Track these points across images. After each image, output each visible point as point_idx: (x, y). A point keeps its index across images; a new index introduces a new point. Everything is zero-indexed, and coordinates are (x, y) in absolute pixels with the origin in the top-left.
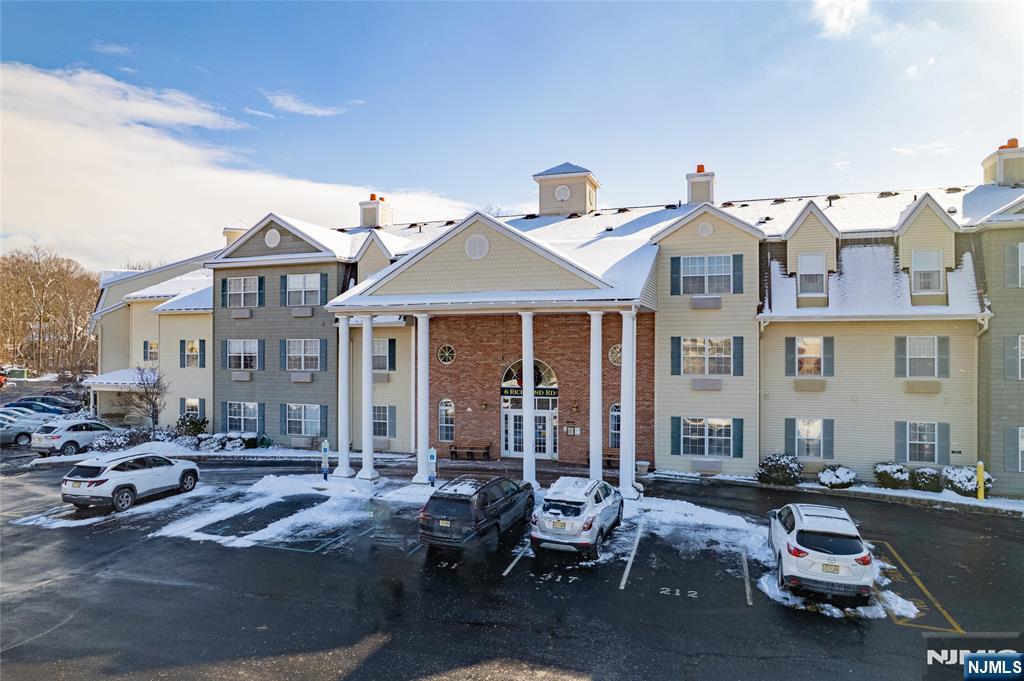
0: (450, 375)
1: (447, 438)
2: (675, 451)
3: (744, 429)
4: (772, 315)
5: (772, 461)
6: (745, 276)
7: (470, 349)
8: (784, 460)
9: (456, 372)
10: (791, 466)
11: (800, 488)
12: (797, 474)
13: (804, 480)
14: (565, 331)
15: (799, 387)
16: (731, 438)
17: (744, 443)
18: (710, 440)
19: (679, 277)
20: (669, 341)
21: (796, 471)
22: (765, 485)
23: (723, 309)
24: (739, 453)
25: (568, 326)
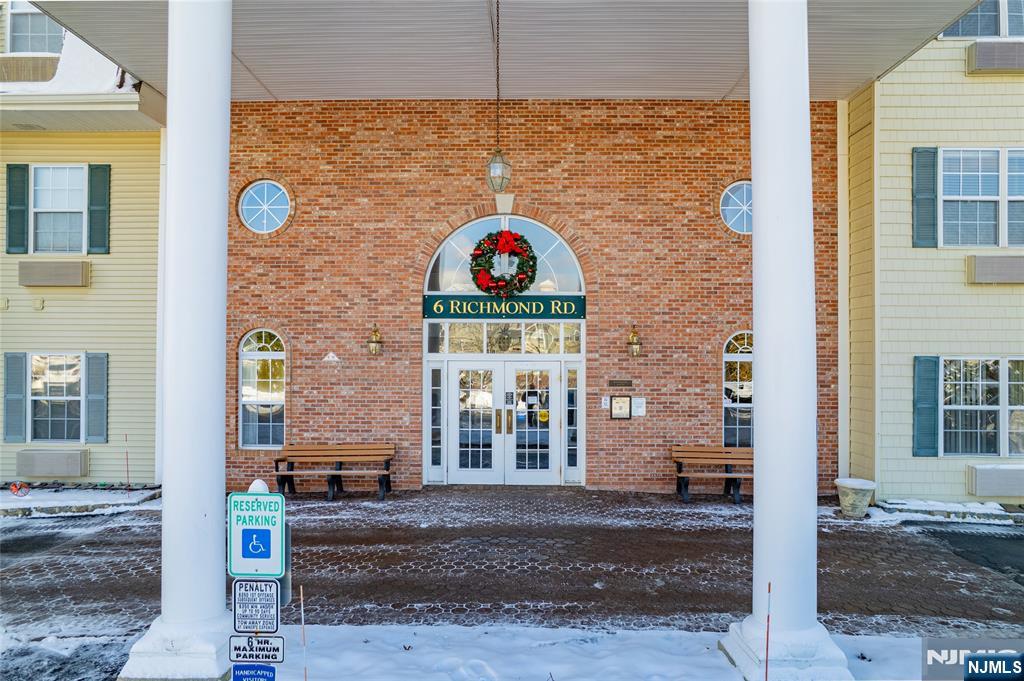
0: (275, 262)
1: (263, 439)
2: (924, 446)
7: (334, 189)
9: (294, 253)
14: (606, 143)
18: (1013, 415)
20: (907, 159)
25: (614, 130)
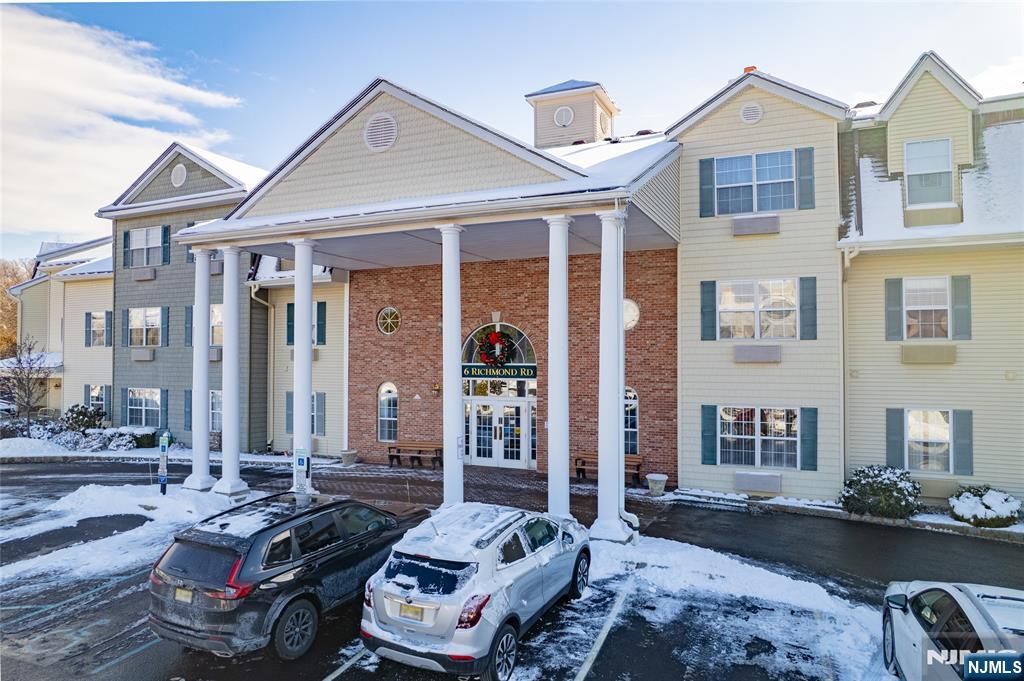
0: (392, 349)
1: (389, 437)
2: (708, 458)
3: (819, 425)
4: (863, 238)
5: (868, 476)
6: (816, 182)
8: (888, 476)
9: (401, 345)
10: (901, 485)
11: (917, 524)
12: (911, 499)
13: (923, 509)
15: (908, 358)
16: (798, 439)
17: (820, 448)
18: (764, 442)
19: (712, 190)
20: (698, 289)
21: (910, 495)
22: (854, 517)
23: (783, 234)
24: (811, 463)
